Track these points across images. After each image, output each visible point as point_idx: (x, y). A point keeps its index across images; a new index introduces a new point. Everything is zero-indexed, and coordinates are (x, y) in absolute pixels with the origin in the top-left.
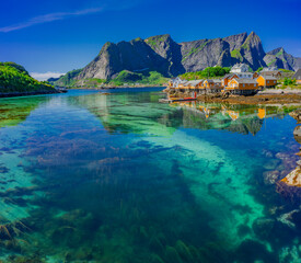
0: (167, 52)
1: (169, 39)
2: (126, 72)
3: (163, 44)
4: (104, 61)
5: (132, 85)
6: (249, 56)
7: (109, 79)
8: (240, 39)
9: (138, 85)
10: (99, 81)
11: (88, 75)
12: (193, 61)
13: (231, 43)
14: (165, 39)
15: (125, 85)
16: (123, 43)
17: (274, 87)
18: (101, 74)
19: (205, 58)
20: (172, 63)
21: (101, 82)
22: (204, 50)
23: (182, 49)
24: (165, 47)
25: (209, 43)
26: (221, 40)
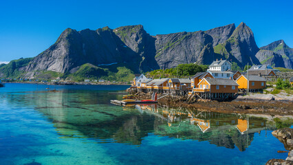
0: (139, 46)
1: (142, 30)
3: (134, 36)
4: (63, 50)
5: (95, 82)
6: (236, 52)
7: (67, 73)
8: (226, 32)
9: (102, 82)
10: (55, 74)
11: (41, 66)
12: (168, 57)
13: (215, 36)
14: (138, 30)
15: (87, 81)
16: (87, 32)
17: (260, 90)
18: (57, 66)
19: (182, 54)
20: (143, 58)
21: (56, 76)
22: (183, 44)
23: (157, 42)
24: (137, 39)
25: (188, 37)
26: (203, 33)
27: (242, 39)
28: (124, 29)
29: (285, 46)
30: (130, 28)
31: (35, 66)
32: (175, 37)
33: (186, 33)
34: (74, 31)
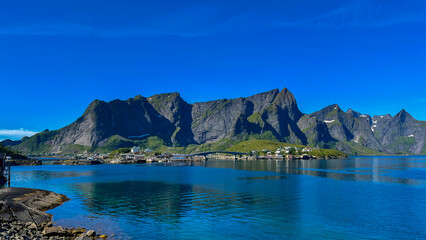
0: (175, 115)
1: (179, 98)
2: (117, 138)
3: (170, 105)
4: (90, 123)
6: (274, 121)
7: (94, 148)
8: (269, 98)
10: (82, 148)
11: (68, 140)
12: (206, 126)
13: (256, 104)
14: (173, 98)
16: (117, 102)
18: (85, 140)
19: (221, 123)
20: (178, 129)
21: (84, 150)
22: (222, 113)
23: (194, 111)
24: (172, 108)
25: (228, 104)
26: (244, 99)
27: (283, 106)
28: (159, 97)
29: (339, 110)
30: (165, 95)
31: (61, 139)
32: (214, 105)
33: (225, 100)
34: (102, 103)
